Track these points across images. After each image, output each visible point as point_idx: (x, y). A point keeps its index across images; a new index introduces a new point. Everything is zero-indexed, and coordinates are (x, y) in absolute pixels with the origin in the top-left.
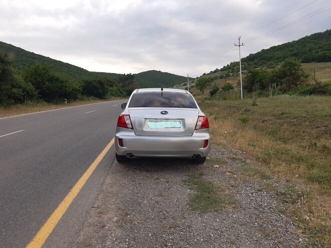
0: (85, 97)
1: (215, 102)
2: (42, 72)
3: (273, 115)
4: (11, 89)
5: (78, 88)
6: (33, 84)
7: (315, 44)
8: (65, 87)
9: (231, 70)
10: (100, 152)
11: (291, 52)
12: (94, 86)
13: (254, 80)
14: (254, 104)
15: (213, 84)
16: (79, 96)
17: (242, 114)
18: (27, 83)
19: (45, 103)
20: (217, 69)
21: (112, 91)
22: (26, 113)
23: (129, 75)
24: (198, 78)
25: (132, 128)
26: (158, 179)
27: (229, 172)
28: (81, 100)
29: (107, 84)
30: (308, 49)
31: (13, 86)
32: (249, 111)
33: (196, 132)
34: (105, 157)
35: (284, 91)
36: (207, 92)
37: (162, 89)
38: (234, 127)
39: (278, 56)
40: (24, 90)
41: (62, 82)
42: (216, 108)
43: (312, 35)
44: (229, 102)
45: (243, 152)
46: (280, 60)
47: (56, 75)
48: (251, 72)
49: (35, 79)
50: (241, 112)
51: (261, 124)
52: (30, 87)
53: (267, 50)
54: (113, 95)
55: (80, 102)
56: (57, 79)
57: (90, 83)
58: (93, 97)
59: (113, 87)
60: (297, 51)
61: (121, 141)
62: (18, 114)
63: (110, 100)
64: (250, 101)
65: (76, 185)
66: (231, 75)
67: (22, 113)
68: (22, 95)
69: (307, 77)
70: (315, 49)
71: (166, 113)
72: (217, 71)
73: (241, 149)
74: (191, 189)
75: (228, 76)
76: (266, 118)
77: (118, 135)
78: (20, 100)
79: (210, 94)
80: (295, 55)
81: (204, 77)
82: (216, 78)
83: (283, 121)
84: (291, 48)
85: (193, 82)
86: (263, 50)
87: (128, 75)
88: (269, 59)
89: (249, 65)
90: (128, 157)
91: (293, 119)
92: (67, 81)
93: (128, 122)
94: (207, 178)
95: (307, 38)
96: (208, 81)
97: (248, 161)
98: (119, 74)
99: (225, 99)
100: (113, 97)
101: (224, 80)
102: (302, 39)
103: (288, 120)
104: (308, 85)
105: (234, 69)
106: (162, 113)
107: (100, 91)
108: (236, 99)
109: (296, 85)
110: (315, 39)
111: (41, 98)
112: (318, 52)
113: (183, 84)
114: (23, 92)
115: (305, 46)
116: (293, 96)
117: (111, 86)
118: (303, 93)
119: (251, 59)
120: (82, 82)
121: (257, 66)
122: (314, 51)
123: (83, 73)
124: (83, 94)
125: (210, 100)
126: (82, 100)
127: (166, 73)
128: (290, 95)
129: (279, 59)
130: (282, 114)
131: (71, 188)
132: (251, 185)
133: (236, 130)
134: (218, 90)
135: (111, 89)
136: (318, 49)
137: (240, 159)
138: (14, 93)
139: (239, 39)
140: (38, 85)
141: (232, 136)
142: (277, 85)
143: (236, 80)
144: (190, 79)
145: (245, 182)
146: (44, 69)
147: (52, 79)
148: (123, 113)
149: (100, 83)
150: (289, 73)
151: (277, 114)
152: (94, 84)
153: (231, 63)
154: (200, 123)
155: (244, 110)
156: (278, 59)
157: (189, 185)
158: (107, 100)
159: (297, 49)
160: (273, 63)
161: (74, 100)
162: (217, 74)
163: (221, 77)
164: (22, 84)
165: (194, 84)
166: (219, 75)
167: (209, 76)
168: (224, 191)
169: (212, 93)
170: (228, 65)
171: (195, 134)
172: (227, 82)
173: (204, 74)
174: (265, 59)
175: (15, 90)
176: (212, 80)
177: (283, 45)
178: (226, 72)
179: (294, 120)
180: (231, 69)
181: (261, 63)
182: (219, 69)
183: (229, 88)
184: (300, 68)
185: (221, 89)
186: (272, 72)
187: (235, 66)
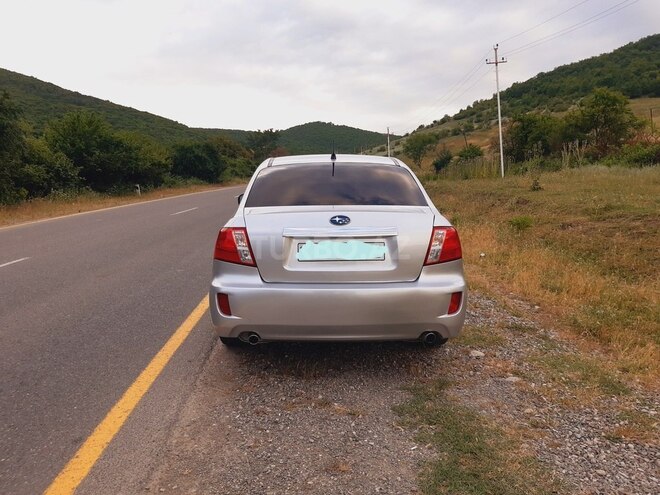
0: (179, 180)
1: (448, 183)
2: (87, 128)
3: (586, 212)
4: (23, 166)
5: (164, 162)
6: (69, 155)
7: (649, 60)
8: (136, 159)
9: (474, 116)
10: (185, 315)
11: (599, 78)
12: (198, 158)
13: (526, 137)
14: (536, 188)
15: (439, 147)
16: (167, 177)
17: (512, 210)
18: (55, 152)
19: (94, 194)
20: (446, 116)
21: (235, 166)
22: (50, 216)
23: (269, 133)
24: (407, 135)
25: (254, 265)
26: (326, 403)
27: (516, 374)
28: (170, 187)
29: (224, 153)
30: (634, 69)
31: (26, 160)
32: (526, 202)
33: (428, 272)
34: (193, 331)
35: (594, 158)
36: (428, 162)
37: (333, 157)
38: (500, 241)
39: (572, 86)
40: (50, 168)
41: (129, 149)
42: (451, 198)
43: (643, 41)
44: (479, 184)
45: (533, 306)
46: (576, 93)
47: (116, 135)
48: (520, 120)
49: (73, 145)
50: (508, 205)
51: (560, 233)
52: (62, 160)
53: (550, 74)
54: (237, 175)
55: (168, 190)
56: (118, 144)
57: (189, 150)
58: (195, 180)
59: (235, 157)
60: (610, 75)
61: (224, 301)
62: (33, 218)
63: (229, 185)
64: (525, 181)
65: (97, 430)
66: (476, 126)
67: (42, 218)
68: (44, 180)
69: (641, 125)
70: (649, 70)
71: (343, 220)
72: (446, 119)
73: (525, 297)
74: (420, 440)
75: (470, 129)
76: (570, 219)
77: (217, 283)
78: (42, 188)
79: (433, 168)
80: (608, 83)
81: (422, 132)
82: (445, 135)
83: (611, 225)
84: (598, 70)
85: (397, 144)
86: (541, 75)
87: (266, 132)
88: (553, 93)
89: (512, 106)
90: (246, 339)
91: (634, 220)
92: (139, 148)
93: (241, 247)
94: (461, 397)
95: (630, 47)
96: (430, 141)
97: (553, 335)
98: (249, 132)
99: (467, 178)
100: (237, 179)
101: (461, 137)
102: (622, 49)
103: (623, 222)
104: (645, 145)
105: (481, 116)
106: (333, 221)
107: (210, 166)
108: (490, 175)
109: (619, 145)
110: (649, 48)
111: (85, 183)
112: (653, 76)
113: (379, 148)
114: (48, 173)
115: (626, 65)
116: (614, 168)
117: (233, 156)
118: (636, 161)
119: (515, 93)
120: (173, 150)
121: (529, 107)
122: (646, 74)
123: (177, 131)
124: (174, 172)
125: (435, 179)
126: (172, 185)
127: (344, 127)
128: (609, 165)
129: (574, 93)
130: (606, 209)
131: (79, 442)
132: (584, 418)
133: (504, 248)
134: (450, 158)
135: (232, 161)
136: (655, 69)
137: (533, 330)
138: (28, 175)
139: (496, 50)
140: (78, 157)
141: (498, 263)
142: (580, 145)
143: (486, 137)
144: (393, 137)
145: (564, 405)
146: (90, 123)
147: (107, 145)
148: (230, 224)
149: (211, 151)
150: (602, 120)
151: (594, 209)
152: (197, 151)
153: (476, 104)
154: (437, 247)
155: (514, 200)
156: (572, 91)
157: (413, 426)
158: (223, 186)
159: (610, 71)
160: (561, 100)
161: (156, 186)
162: (448, 127)
163: (456, 133)
164: (44, 155)
165: (400, 148)
166: (450, 129)
167: (431, 131)
168: (513, 444)
169: (439, 166)
170: (469, 107)
171: (424, 278)
172: (469, 142)
173: (421, 127)
174: (545, 92)
175: (29, 169)
176: (437, 137)
177: (581, 62)
178: (465, 122)
179: (638, 223)
180: (476, 115)
181: (536, 102)
182: (451, 115)
183: (473, 153)
184: (627, 107)
185: (456, 158)
186: (566, 118)
187: (484, 109)
